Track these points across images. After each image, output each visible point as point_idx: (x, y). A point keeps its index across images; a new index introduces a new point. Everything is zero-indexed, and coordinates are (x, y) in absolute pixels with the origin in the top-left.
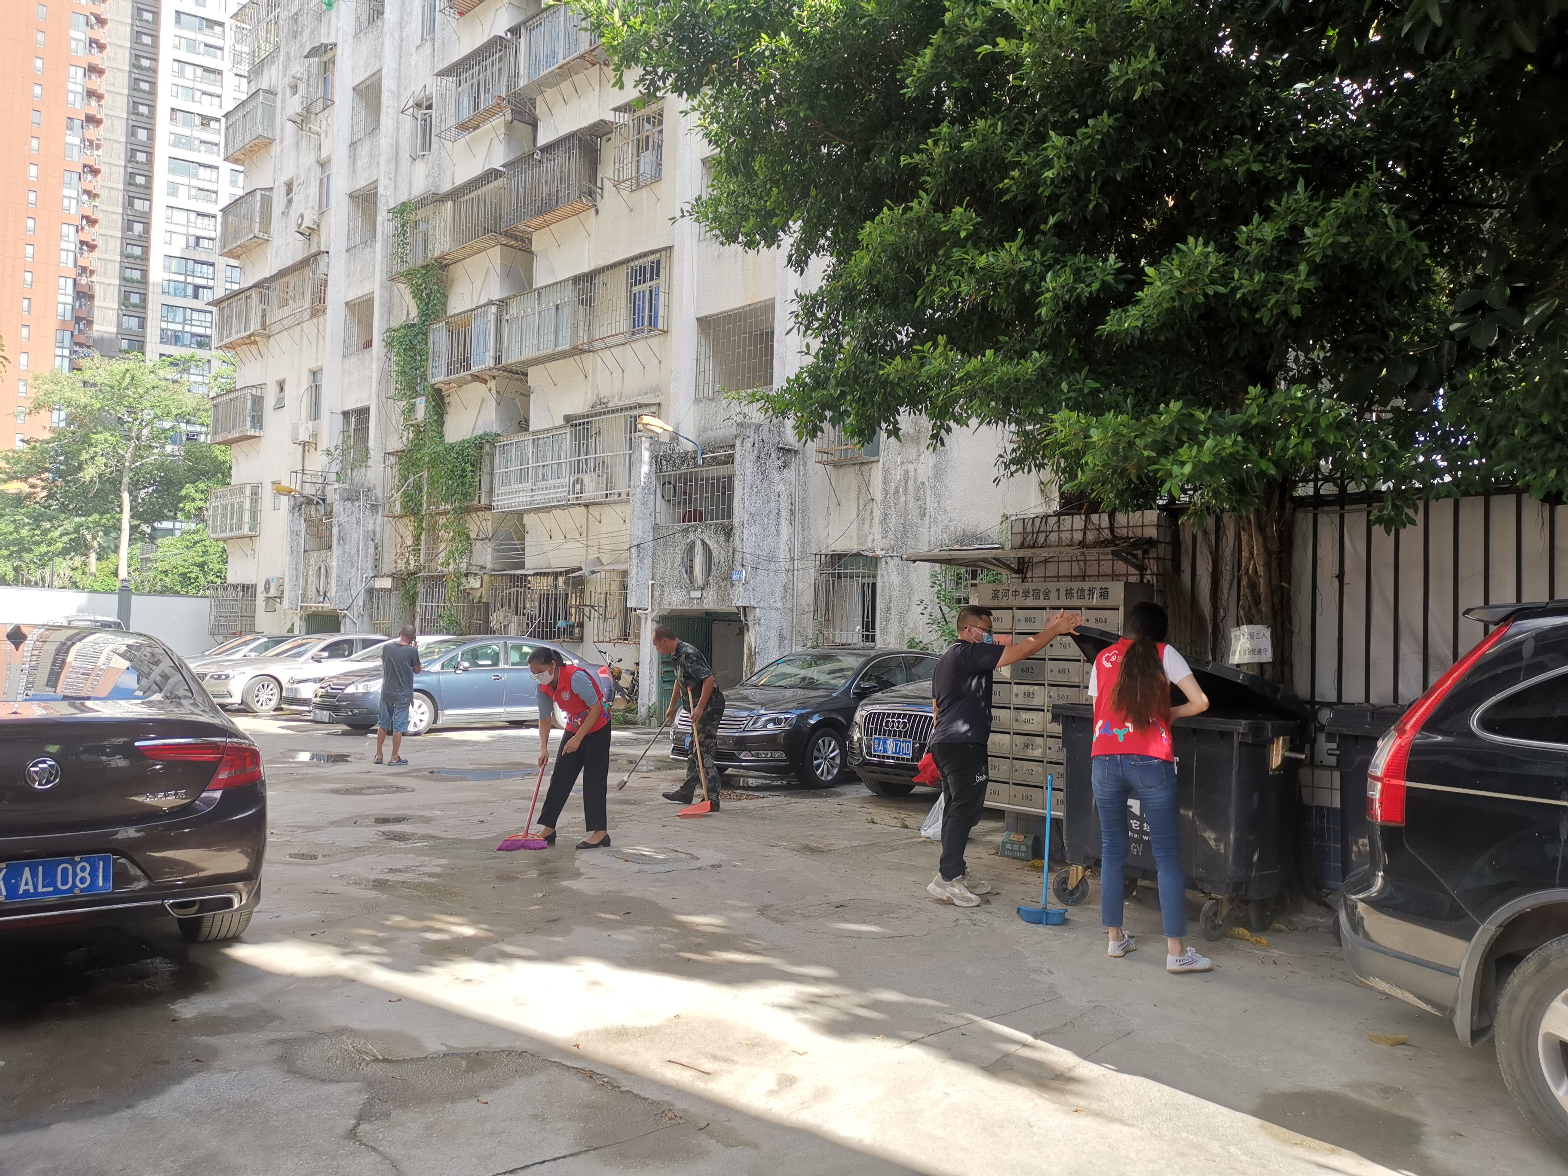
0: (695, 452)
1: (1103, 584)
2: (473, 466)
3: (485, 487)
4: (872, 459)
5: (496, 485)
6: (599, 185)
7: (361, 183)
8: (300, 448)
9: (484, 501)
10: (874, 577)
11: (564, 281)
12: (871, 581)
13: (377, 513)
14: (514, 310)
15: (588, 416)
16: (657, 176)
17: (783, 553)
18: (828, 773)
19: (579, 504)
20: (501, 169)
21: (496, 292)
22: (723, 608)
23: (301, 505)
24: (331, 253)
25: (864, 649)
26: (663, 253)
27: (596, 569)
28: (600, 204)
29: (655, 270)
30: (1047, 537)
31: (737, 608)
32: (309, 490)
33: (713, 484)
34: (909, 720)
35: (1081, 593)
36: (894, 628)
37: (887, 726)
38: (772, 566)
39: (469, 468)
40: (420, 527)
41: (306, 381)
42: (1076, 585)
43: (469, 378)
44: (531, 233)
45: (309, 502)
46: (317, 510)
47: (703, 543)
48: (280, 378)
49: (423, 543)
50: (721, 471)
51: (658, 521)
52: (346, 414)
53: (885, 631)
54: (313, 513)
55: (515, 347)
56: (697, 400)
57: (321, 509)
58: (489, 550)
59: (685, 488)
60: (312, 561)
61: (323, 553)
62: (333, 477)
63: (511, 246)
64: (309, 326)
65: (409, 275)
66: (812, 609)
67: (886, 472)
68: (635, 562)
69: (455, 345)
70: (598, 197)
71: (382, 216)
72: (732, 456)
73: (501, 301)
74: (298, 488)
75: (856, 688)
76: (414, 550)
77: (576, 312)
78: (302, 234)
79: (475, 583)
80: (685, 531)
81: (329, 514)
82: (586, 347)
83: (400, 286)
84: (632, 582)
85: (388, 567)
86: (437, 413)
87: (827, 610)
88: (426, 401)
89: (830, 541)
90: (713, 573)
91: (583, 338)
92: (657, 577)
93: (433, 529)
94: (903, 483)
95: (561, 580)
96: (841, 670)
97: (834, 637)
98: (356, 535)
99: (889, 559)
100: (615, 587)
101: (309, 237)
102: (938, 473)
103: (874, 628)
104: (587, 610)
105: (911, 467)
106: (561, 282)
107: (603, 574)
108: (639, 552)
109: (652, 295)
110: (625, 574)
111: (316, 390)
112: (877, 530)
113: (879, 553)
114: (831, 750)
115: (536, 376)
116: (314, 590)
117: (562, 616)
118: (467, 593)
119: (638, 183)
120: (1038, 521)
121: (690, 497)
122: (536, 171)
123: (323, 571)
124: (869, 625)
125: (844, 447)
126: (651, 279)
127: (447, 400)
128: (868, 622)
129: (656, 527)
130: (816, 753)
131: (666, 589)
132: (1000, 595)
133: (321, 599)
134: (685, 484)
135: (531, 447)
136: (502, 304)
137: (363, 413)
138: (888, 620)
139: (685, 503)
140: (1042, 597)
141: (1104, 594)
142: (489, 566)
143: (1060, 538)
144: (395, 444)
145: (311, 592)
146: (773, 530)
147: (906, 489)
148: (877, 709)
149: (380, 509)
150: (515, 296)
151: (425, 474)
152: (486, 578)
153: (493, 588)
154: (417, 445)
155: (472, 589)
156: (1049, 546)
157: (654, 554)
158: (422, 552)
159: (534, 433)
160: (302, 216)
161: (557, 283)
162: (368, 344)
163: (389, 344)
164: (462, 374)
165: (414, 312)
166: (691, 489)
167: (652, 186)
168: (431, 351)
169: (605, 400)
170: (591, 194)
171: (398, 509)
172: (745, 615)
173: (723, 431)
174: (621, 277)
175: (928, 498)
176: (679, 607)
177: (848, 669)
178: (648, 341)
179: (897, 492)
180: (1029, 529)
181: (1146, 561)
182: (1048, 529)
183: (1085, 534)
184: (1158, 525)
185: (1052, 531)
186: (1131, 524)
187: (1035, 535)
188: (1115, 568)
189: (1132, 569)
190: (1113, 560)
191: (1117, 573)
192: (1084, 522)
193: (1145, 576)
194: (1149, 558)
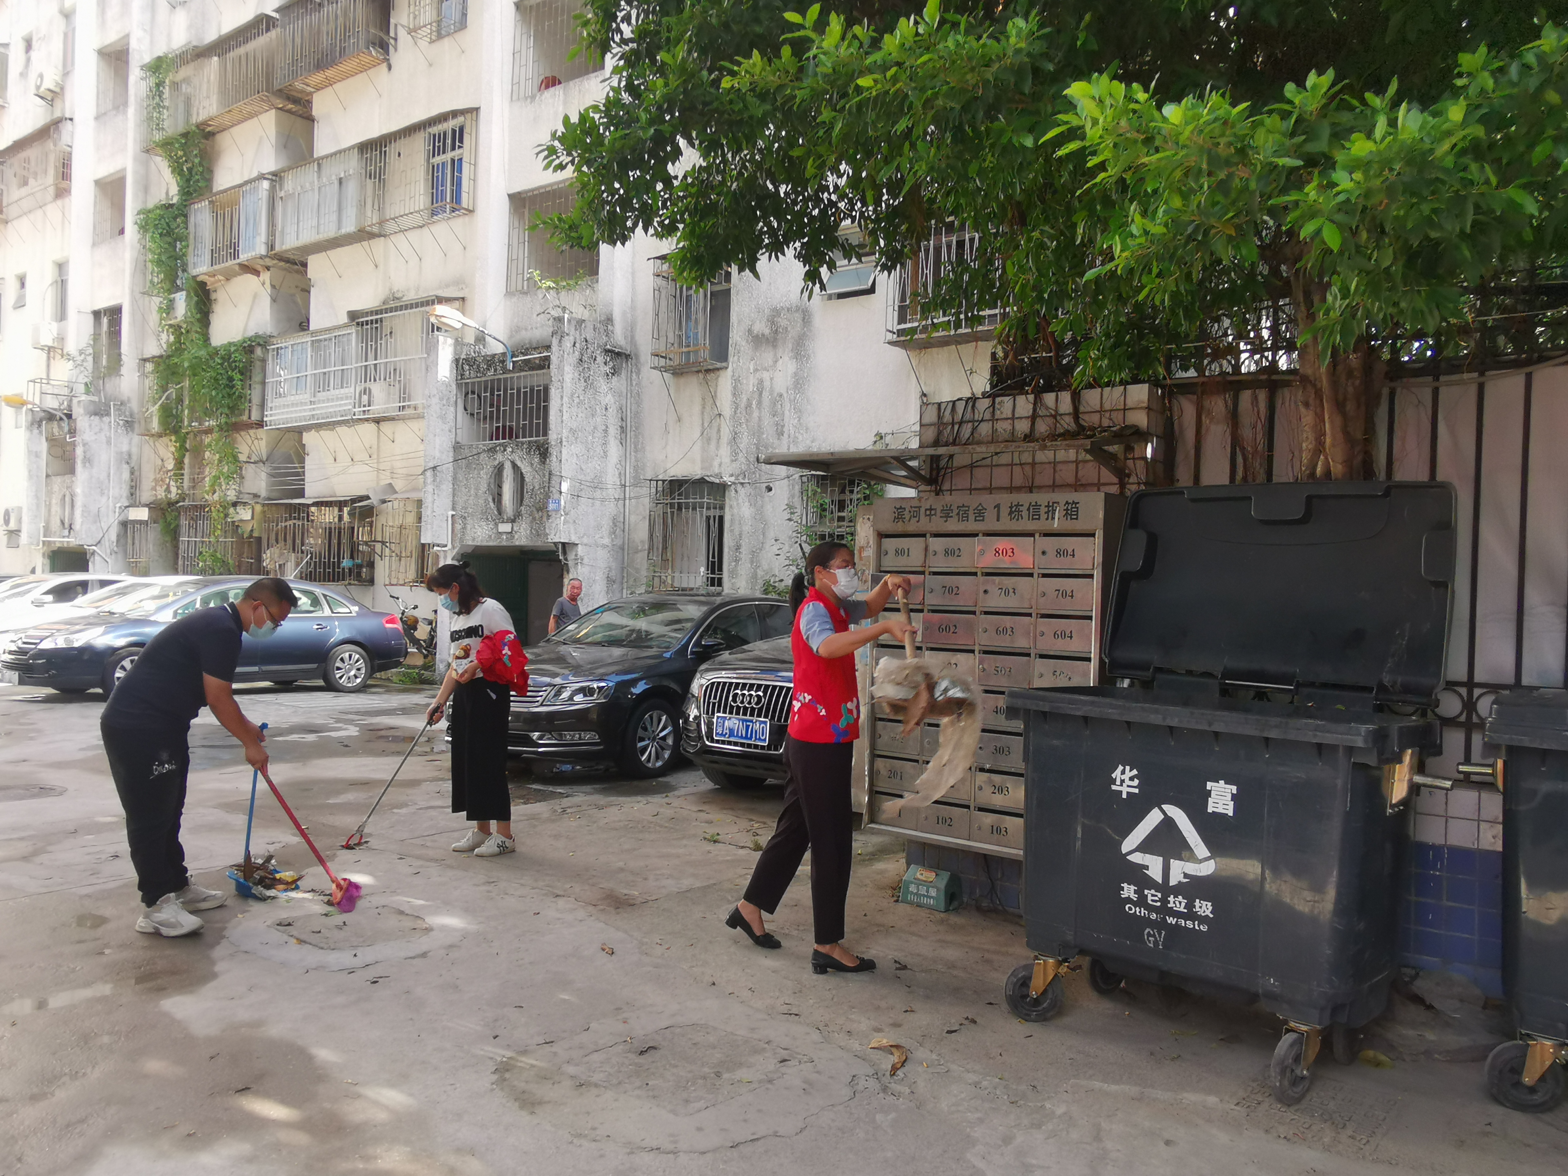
0: (504, 354)
1: (1072, 496)
2: (242, 374)
3: (256, 400)
4: (719, 365)
5: (269, 397)
6: (392, 34)
7: (111, 37)
8: (44, 355)
9: (255, 416)
10: (722, 508)
11: (349, 149)
12: (718, 513)
13: (133, 430)
14: (290, 184)
15: (377, 313)
16: (462, 24)
17: (611, 478)
18: (657, 758)
19: (367, 420)
20: (274, 15)
21: (270, 163)
22: (538, 543)
23: (41, 421)
24: (76, 120)
25: (708, 595)
26: (468, 116)
27: (388, 498)
28: (394, 58)
29: (458, 136)
30: (974, 429)
31: (555, 544)
32: (51, 403)
33: (525, 393)
34: (765, 693)
35: (1034, 512)
36: (744, 569)
37: (734, 700)
38: (598, 494)
39: (237, 376)
40: (182, 450)
41: (50, 274)
42: (1025, 499)
43: (237, 268)
44: (311, 94)
45: (50, 417)
46: (60, 427)
47: (514, 466)
48: (20, 271)
49: (186, 466)
50: (534, 379)
51: (459, 439)
52: (97, 314)
53: (733, 574)
54: (56, 431)
55: (291, 230)
56: (509, 293)
57: (65, 425)
58: (263, 476)
59: (492, 400)
60: (56, 488)
61: (67, 478)
62: (81, 388)
63: (289, 111)
64: (53, 210)
65: (166, 145)
66: (646, 547)
67: (737, 381)
68: (430, 488)
69: (220, 228)
70: (391, 48)
71: (135, 74)
72: (547, 358)
73: (275, 174)
74: (37, 401)
75: (694, 646)
76: (175, 475)
77: (363, 187)
78: (42, 98)
79: (245, 514)
80: (492, 450)
81: (73, 432)
82: (375, 229)
83: (158, 159)
84: (426, 512)
85: (146, 496)
86: (200, 311)
87: (665, 548)
88: (187, 296)
89: (669, 465)
90: (526, 501)
91: (371, 218)
92: (459, 507)
93: (198, 452)
94: (756, 396)
95: (346, 510)
96: (678, 621)
97: (673, 581)
98: (105, 457)
99: (739, 487)
100: (410, 519)
101: (51, 102)
102: (799, 383)
103: (720, 569)
104: (378, 546)
105: (766, 375)
106: (344, 150)
107: (396, 503)
108: (435, 476)
109: (457, 165)
110: (419, 503)
111: (61, 285)
112: (725, 452)
113: (727, 479)
114: (663, 728)
115: (317, 265)
116: (59, 522)
117: (347, 554)
118: (235, 527)
119: (439, 32)
120: (960, 406)
121: (498, 410)
122: (315, 17)
123: (67, 499)
124: (715, 565)
125: (684, 350)
126: (453, 149)
127: (213, 296)
128: (713, 563)
129: (457, 447)
130: (640, 733)
131: (469, 521)
132: (907, 516)
133: (66, 532)
134: (492, 394)
135: (309, 350)
136: (276, 177)
137: (115, 313)
138: (737, 561)
139: (491, 418)
140: (972, 517)
141: (1071, 511)
142: (263, 494)
143: (994, 431)
144: (153, 349)
145: (55, 524)
146: (599, 450)
147: (760, 403)
148: (723, 676)
149: (136, 426)
150: (290, 168)
151: (187, 383)
152: (258, 508)
153: (265, 519)
154: (178, 348)
155: (241, 521)
156: (979, 443)
157: (455, 478)
158: (186, 478)
159: (313, 333)
160: (41, 76)
161: (340, 152)
162: (122, 232)
163: (143, 227)
164: (230, 263)
165: (174, 190)
166: (499, 401)
167: (457, 36)
168: (191, 237)
169: (400, 295)
170: (384, 46)
171: (155, 425)
172: (565, 553)
173: (539, 330)
174: (419, 145)
175: (787, 413)
176: (485, 544)
177: (688, 620)
178: (450, 222)
179: (749, 405)
180: (947, 417)
181: (1130, 463)
182: (976, 418)
183: (1033, 424)
184: (1149, 409)
185: (982, 420)
186: (1107, 406)
187: (956, 427)
188: (1080, 474)
189: (1107, 476)
190: (1077, 462)
191: (1084, 481)
192: (1031, 406)
193: (1128, 486)
194: (1134, 459)
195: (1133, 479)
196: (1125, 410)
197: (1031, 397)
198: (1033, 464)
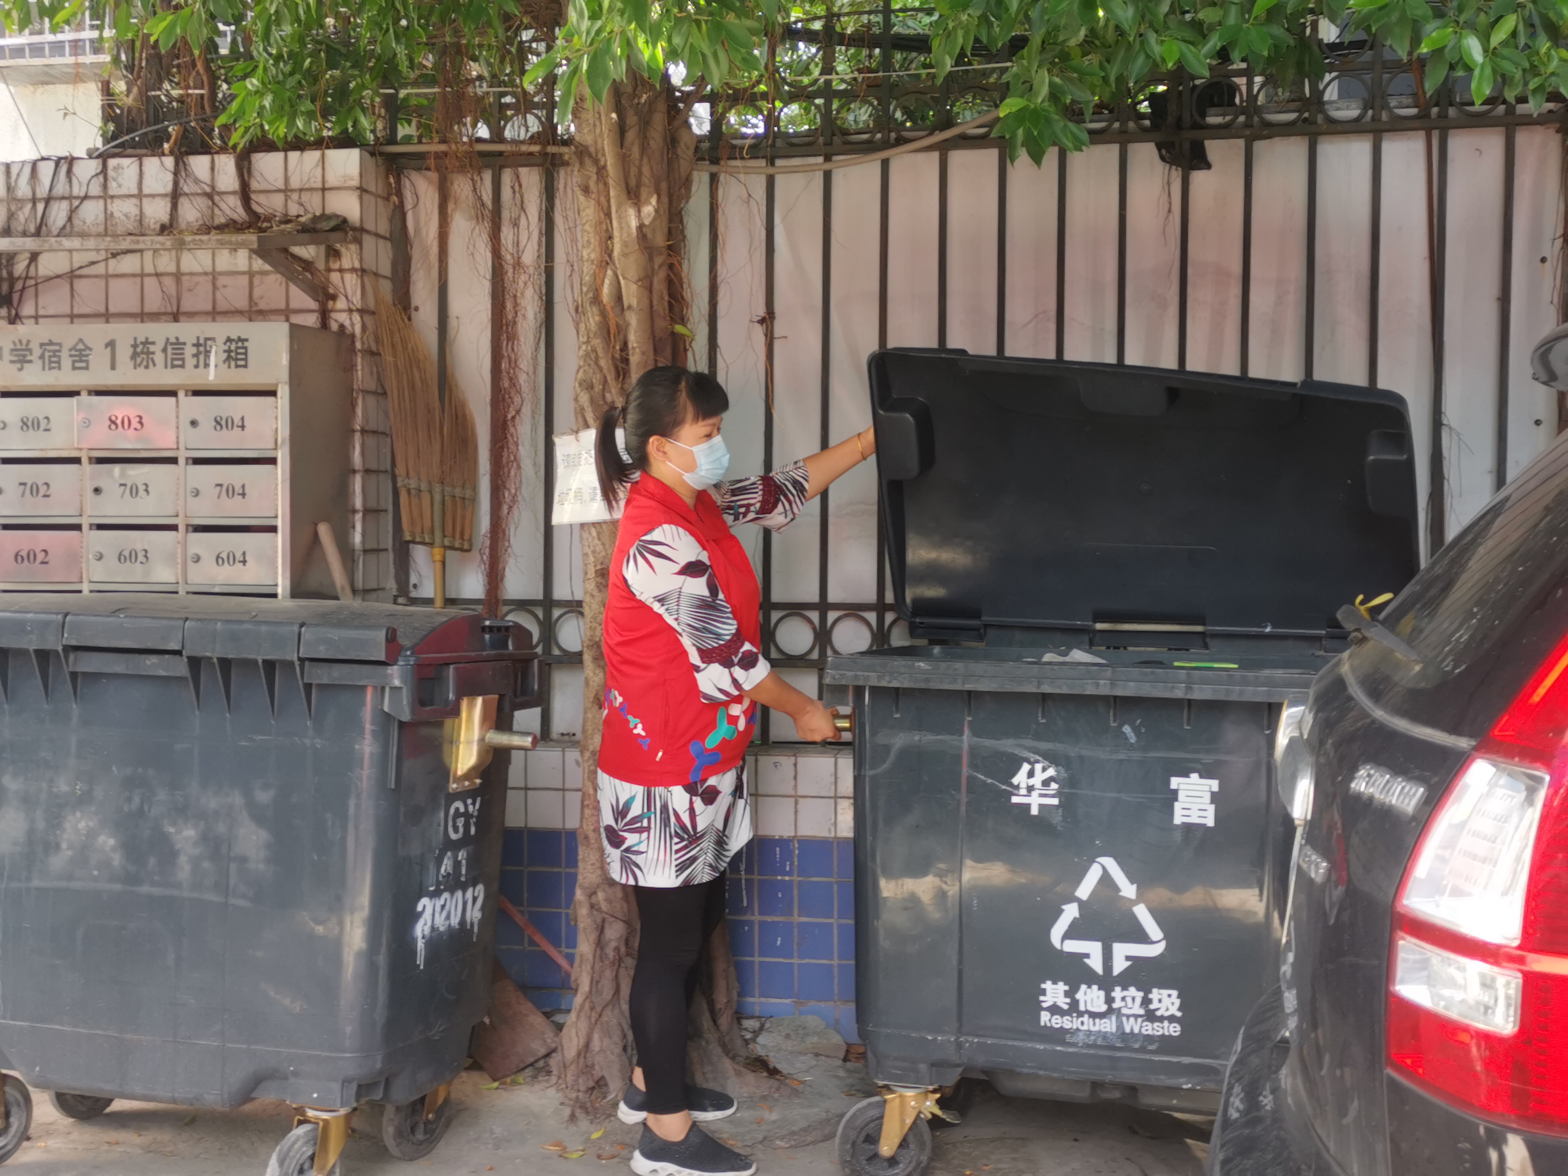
42: (162, 332)
140: (66, 362)
141: (236, 353)
181: (335, 277)
182: (76, 191)
183: (174, 206)
184: (362, 190)
185: (86, 197)
186: (295, 183)
187: (40, 207)
188: (257, 293)
189: (301, 299)
190: (251, 274)
191: (262, 306)
192: (170, 177)
193: (333, 315)
194: (341, 270)
195: (341, 304)
196: (324, 189)
197: (169, 161)
198: (178, 276)
